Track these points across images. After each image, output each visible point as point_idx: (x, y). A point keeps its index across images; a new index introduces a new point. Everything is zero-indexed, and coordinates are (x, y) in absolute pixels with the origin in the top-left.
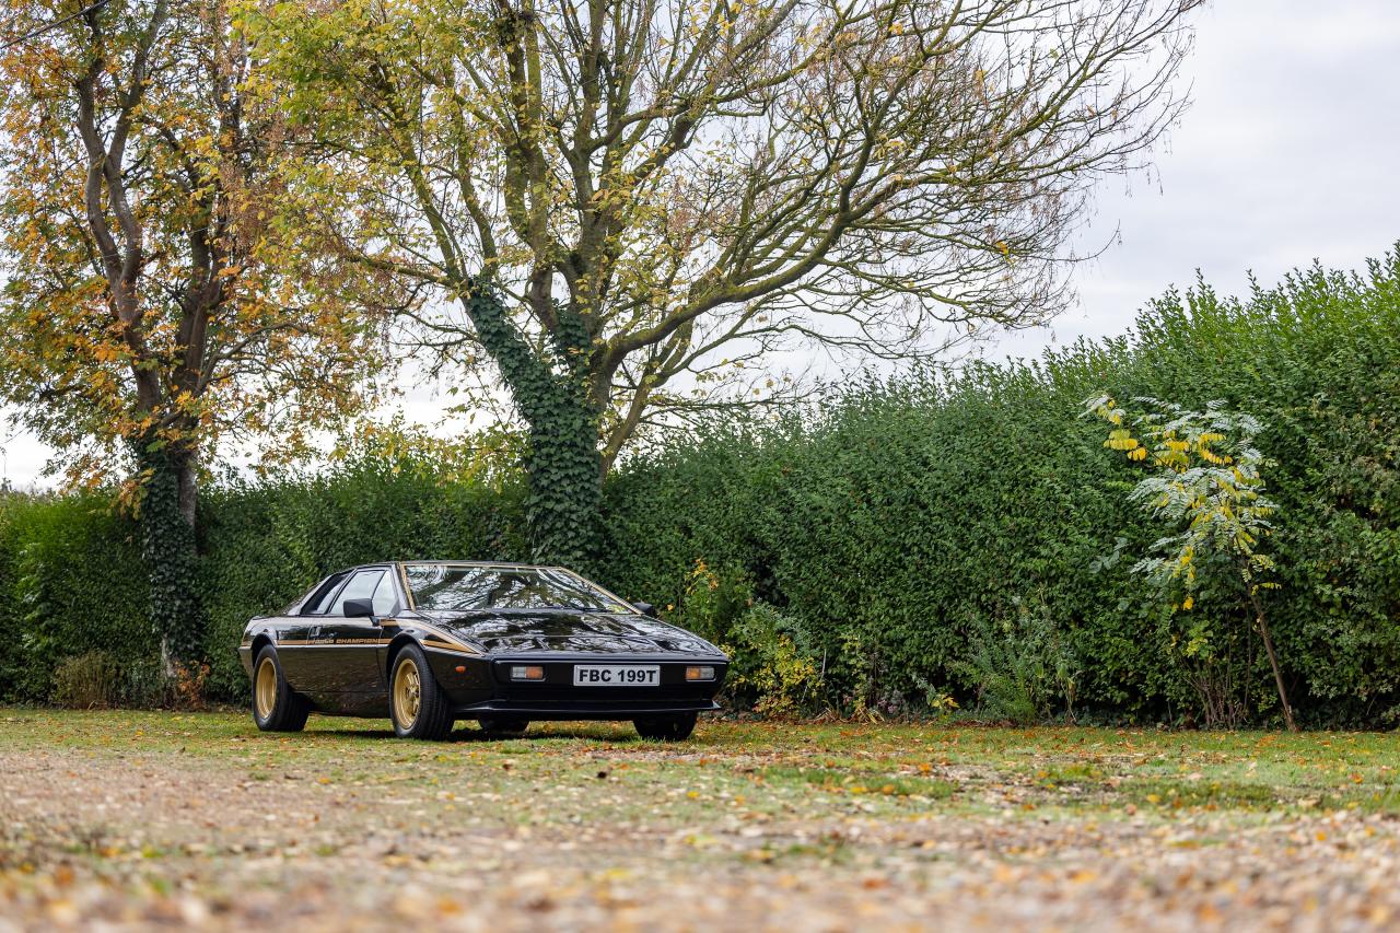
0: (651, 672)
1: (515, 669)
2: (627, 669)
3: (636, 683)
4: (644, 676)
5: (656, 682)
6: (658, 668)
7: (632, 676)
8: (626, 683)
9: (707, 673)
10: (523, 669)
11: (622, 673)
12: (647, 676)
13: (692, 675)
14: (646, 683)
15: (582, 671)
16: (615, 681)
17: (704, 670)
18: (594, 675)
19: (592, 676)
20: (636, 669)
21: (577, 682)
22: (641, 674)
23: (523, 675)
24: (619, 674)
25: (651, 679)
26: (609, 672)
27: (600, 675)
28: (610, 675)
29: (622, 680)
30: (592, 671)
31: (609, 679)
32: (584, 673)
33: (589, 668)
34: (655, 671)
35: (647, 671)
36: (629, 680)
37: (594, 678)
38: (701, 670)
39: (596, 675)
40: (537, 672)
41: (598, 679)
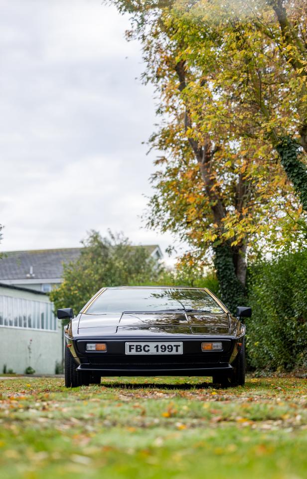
0: (177, 346)
1: (88, 345)
2: (160, 344)
3: (167, 353)
4: (172, 349)
6: (181, 344)
8: (160, 353)
9: (218, 346)
10: (94, 345)
11: (157, 347)
12: (174, 348)
13: (206, 347)
14: (174, 352)
16: (152, 351)
17: (215, 344)
18: (138, 348)
19: (137, 348)
20: (167, 344)
22: (170, 347)
23: (94, 349)
24: (155, 347)
25: (177, 351)
26: (148, 346)
27: (142, 348)
28: (149, 348)
29: (157, 351)
30: (137, 346)
31: (149, 350)
32: (132, 347)
33: (135, 344)
34: (179, 346)
35: (174, 346)
36: (162, 351)
37: (139, 350)
38: (212, 345)
39: (140, 348)
40: (103, 347)
41: (141, 350)
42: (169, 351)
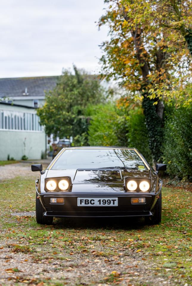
0: (114, 201)
1: (51, 199)
2: (102, 199)
3: (106, 205)
4: (110, 202)
5: (116, 204)
6: (117, 199)
7: (105, 202)
8: (102, 205)
9: (142, 201)
10: (55, 199)
11: (100, 201)
12: (112, 202)
13: (134, 201)
14: (112, 205)
15: (81, 200)
16: (97, 204)
18: (87, 202)
19: (85, 202)
20: (106, 199)
21: (79, 205)
22: (109, 201)
23: (56, 202)
24: (98, 201)
25: (114, 204)
26: (94, 200)
27: (89, 202)
28: (94, 202)
29: (100, 204)
30: (85, 200)
31: (94, 203)
32: (82, 201)
33: (84, 199)
34: (115, 200)
35: (112, 200)
36: (103, 204)
37: (87, 203)
38: (139, 199)
39: (88, 202)
40: (62, 200)
41: (88, 203)
42: (108, 204)
